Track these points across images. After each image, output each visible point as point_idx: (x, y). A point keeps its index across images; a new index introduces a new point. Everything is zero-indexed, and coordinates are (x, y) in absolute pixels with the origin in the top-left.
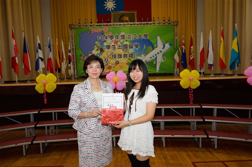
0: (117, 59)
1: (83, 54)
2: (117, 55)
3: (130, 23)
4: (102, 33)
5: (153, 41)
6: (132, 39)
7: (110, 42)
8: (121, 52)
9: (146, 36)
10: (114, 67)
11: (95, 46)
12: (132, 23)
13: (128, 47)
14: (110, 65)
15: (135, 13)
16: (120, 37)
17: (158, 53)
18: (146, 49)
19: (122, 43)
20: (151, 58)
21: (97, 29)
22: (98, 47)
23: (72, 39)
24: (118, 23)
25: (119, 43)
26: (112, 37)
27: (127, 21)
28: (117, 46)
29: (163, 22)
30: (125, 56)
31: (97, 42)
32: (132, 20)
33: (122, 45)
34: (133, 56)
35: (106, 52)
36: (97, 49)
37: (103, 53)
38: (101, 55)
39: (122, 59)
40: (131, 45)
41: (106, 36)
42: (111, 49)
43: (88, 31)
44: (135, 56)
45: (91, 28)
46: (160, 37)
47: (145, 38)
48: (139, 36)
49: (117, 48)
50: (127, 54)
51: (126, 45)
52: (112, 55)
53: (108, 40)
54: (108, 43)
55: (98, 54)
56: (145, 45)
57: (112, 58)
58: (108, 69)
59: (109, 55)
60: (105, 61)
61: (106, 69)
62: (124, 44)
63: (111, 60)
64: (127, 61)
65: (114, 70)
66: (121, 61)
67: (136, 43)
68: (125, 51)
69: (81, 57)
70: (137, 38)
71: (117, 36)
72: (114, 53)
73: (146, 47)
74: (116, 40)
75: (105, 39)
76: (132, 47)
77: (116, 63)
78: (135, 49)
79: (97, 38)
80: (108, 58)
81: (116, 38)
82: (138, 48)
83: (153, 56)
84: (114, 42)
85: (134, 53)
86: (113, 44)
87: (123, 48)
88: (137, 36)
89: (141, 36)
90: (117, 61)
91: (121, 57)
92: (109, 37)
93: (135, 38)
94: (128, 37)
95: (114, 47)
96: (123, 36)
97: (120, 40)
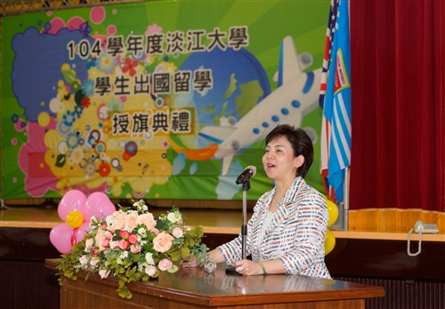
0: (132, 136)
1: (20, 112)
2: (131, 120)
4: (85, 31)
5: (265, 60)
6: (185, 52)
7: (108, 66)
8: (143, 104)
9: (238, 36)
10: (119, 168)
11: (61, 83)
13: (172, 84)
14: (107, 158)
16: (143, 45)
17: (285, 112)
18: (238, 92)
19: (149, 69)
20: (256, 131)
22: (69, 86)
25: (139, 69)
26: (115, 46)
28: (132, 79)
30: (160, 121)
31: (65, 67)
33: (149, 75)
34: (189, 123)
35: (95, 104)
36: (66, 93)
37: (85, 110)
38: (79, 117)
39: (148, 135)
40: (182, 77)
41: (98, 44)
42: (112, 93)
43: (40, 23)
44: (197, 125)
45: (49, 14)
46: (294, 37)
47: (233, 46)
48: (214, 38)
49: (132, 91)
50: (167, 113)
51: (166, 76)
52: (115, 119)
53: (103, 59)
54: (104, 71)
55: (68, 113)
56: (233, 75)
57: (114, 129)
58: (98, 174)
59: (103, 119)
60: (89, 142)
61: (90, 175)
62: (155, 72)
63: (111, 137)
64: (166, 144)
65: (119, 178)
66: (143, 142)
67: (201, 70)
68: (159, 102)
69: (15, 125)
70: (206, 48)
71: (136, 39)
72: (120, 110)
73: (237, 85)
74: (130, 57)
75: (94, 55)
76: (187, 83)
77: (127, 151)
78: (195, 92)
79: (69, 49)
80: (101, 130)
81: (130, 49)
82: (205, 89)
83: (265, 125)
84: (123, 65)
85: (192, 110)
86: (119, 73)
87: (152, 89)
88: (204, 38)
89: (220, 38)
90: (132, 143)
91: (146, 128)
92: (108, 44)
93: (198, 48)
94: (171, 43)
95: (123, 86)
96: (155, 42)
97: (144, 57)
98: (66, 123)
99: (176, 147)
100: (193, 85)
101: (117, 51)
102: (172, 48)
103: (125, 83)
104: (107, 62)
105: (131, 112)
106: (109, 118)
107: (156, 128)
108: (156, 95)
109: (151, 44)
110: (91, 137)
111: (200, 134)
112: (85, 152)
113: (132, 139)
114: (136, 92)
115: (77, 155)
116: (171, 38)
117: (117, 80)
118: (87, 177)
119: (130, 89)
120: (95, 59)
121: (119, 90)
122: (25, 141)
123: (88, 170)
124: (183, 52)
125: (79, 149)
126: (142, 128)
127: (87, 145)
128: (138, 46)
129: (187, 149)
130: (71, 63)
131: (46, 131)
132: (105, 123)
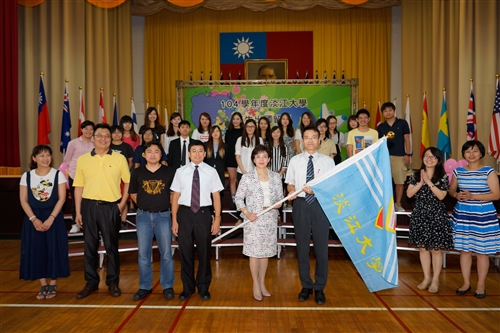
3: (277, 81)
4: (230, 96)
9: (303, 102)
11: (218, 118)
12: (280, 81)
13: (273, 120)
15: (285, 62)
16: (259, 103)
19: (261, 114)
21: (222, 89)
22: (222, 119)
23: (180, 105)
24: (257, 81)
25: (257, 114)
26: (245, 104)
27: (271, 77)
29: (332, 80)
31: (220, 111)
32: (280, 75)
36: (221, 122)
41: (236, 102)
43: (206, 92)
46: (327, 104)
47: (301, 106)
48: (292, 103)
53: (240, 109)
70: (288, 106)
71: (255, 101)
74: (253, 108)
79: (222, 103)
81: (252, 105)
84: (249, 112)
86: (247, 115)
88: (287, 102)
89: (295, 103)
92: (241, 102)
93: (285, 106)
94: (272, 103)
96: (265, 103)
97: (259, 109)
102: (273, 106)
120: (235, 108)
124: (278, 108)
130: (223, 109)
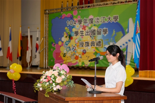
0: (85, 48)
1: (53, 41)
2: (84, 43)
4: (71, 18)
5: (124, 25)
6: (100, 23)
8: (88, 39)
9: (116, 18)
10: (81, 57)
11: (65, 33)
13: (96, 33)
14: (77, 54)
16: (88, 21)
17: (129, 41)
18: (115, 35)
19: (90, 28)
22: (67, 33)
25: (87, 28)
26: (80, 22)
28: (85, 31)
30: (93, 44)
33: (90, 30)
34: (101, 44)
35: (74, 39)
36: (66, 36)
37: (72, 41)
38: (70, 42)
39: (89, 48)
40: (99, 30)
41: (75, 21)
42: (79, 36)
43: (59, 16)
44: (103, 45)
45: (62, 13)
46: (132, 18)
47: (114, 21)
48: (108, 19)
49: (85, 35)
50: (95, 41)
51: (94, 30)
52: (80, 43)
53: (77, 26)
54: (77, 29)
55: (67, 41)
56: (114, 30)
57: (79, 46)
58: (75, 59)
59: (76, 43)
60: (73, 49)
61: (73, 59)
62: (92, 29)
63: (79, 48)
64: (94, 50)
65: (81, 60)
66: (88, 50)
67: (105, 28)
68: (93, 38)
69: (52, 45)
70: (106, 22)
71: (86, 20)
72: (81, 40)
73: (115, 33)
74: (84, 25)
75: (74, 24)
76: (101, 32)
77: (83, 52)
78: (103, 35)
79: (67, 23)
80: (76, 46)
81: (84, 23)
82: (106, 34)
83: (124, 45)
84: (82, 27)
85: (102, 40)
86: (81, 30)
87: (90, 34)
88: (106, 19)
89: (110, 19)
90: (85, 50)
91: (89, 46)
92: (78, 21)
93: (104, 22)
94: (96, 21)
95: (82, 34)
96: (91, 20)
97: (88, 25)
98: (66, 44)
99: (97, 51)
100: (102, 33)
101: (81, 23)
102: (96, 22)
103: (83, 33)
104: (78, 26)
105: (84, 41)
106: (78, 43)
107: (91, 45)
108: (92, 36)
109: (90, 21)
110: (73, 48)
111: (104, 48)
112: (71, 53)
113: (85, 49)
114: (86, 35)
115: (69, 54)
116: (96, 19)
117: (81, 32)
118: (72, 60)
119: (84, 34)
120: (74, 26)
121: (81, 35)
122: (55, 49)
123: (72, 58)
124: (99, 23)
125: (70, 52)
126: (87, 46)
127: (72, 51)
128: (87, 22)
129: (100, 52)
130: (67, 27)
131: (61, 46)
132: (77, 44)
